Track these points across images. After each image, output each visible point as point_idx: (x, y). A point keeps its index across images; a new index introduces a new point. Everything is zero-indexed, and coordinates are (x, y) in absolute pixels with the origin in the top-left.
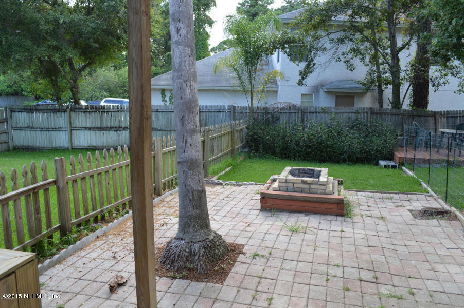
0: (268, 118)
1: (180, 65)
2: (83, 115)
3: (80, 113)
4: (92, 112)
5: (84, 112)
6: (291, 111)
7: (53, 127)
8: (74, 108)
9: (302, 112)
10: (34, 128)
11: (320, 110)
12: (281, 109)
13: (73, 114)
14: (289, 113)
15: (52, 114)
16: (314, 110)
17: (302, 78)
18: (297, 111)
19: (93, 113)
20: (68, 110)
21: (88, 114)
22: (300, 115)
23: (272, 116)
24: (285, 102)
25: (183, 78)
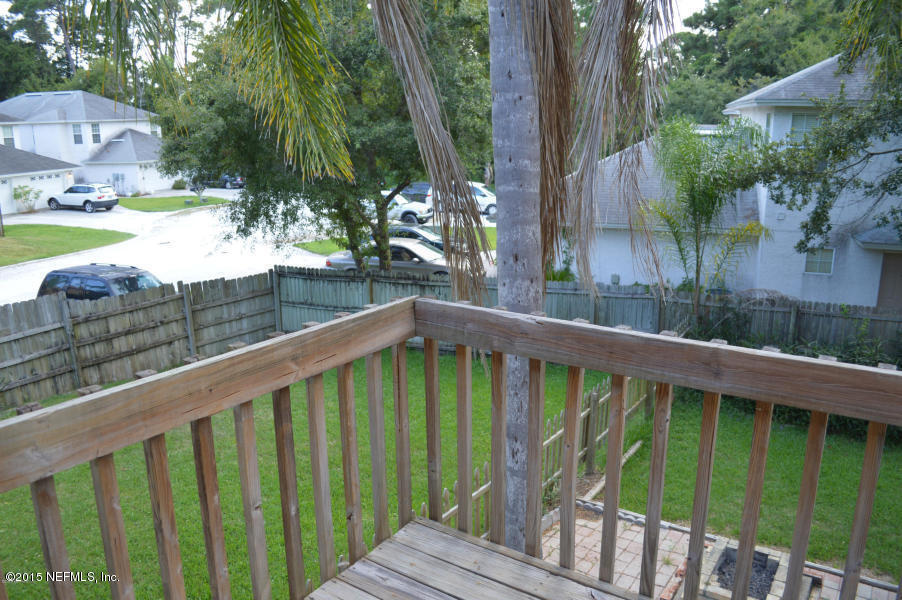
0: (728, 319)
1: (514, 505)
2: (393, 288)
3: (387, 285)
4: (407, 284)
5: (394, 284)
6: (775, 309)
7: (344, 305)
8: (378, 276)
9: (798, 311)
10: (314, 305)
11: (837, 309)
12: (754, 304)
13: (376, 286)
14: (772, 312)
15: (343, 284)
16: (823, 310)
17: (807, 235)
18: (787, 310)
19: (409, 287)
20: (368, 280)
21: (400, 288)
22: (793, 320)
23: (737, 315)
24: (765, 291)
25: (518, 524)
